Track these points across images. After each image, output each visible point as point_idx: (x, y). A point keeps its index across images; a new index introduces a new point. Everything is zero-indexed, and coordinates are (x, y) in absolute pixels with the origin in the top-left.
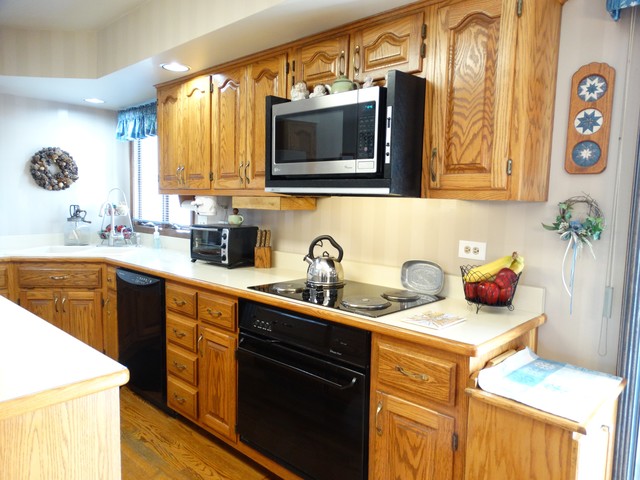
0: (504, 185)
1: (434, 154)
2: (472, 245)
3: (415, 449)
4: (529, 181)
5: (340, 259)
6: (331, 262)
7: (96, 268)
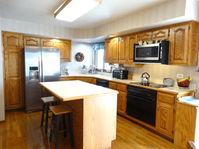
0: (186, 63)
1: (171, 56)
2: (180, 75)
3: (166, 113)
4: (192, 62)
5: (149, 78)
6: (147, 78)
7: (91, 79)
